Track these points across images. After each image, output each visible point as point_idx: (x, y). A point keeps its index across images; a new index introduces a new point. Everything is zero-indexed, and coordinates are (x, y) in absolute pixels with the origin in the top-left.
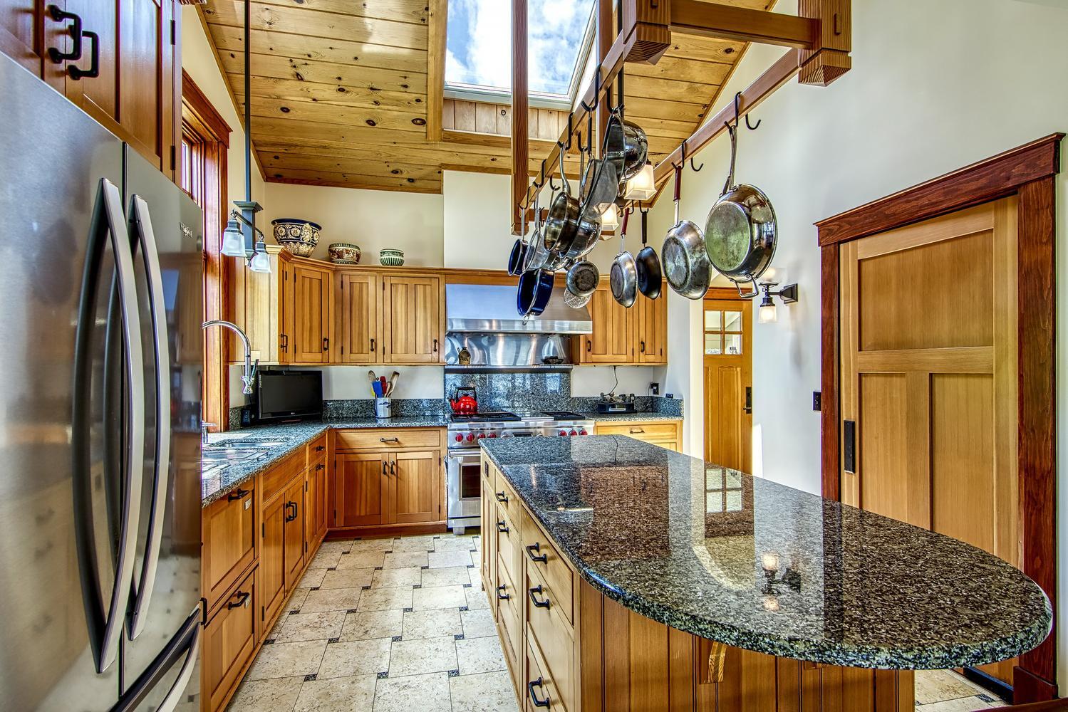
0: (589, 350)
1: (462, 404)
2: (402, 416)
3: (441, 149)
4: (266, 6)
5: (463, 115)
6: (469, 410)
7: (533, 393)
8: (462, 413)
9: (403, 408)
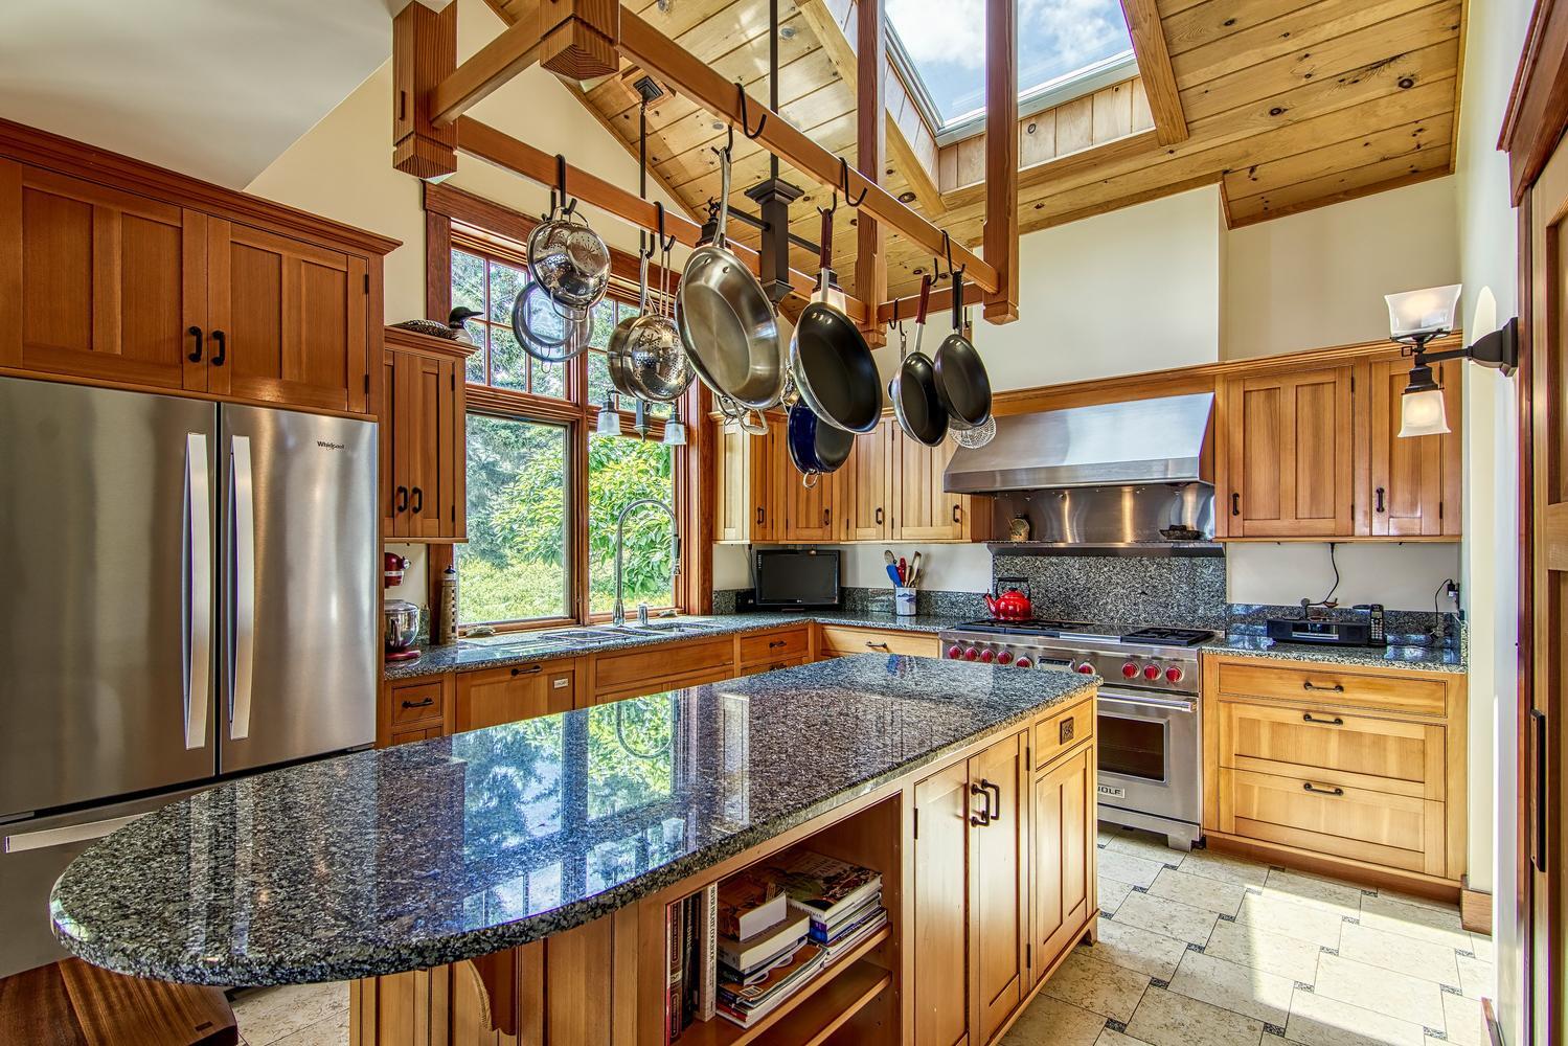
0: (1236, 512)
1: (1003, 603)
2: (936, 616)
3: (955, 221)
4: (700, 148)
5: (970, 161)
6: (1014, 613)
7: (1143, 593)
8: (1002, 618)
9: (937, 603)
